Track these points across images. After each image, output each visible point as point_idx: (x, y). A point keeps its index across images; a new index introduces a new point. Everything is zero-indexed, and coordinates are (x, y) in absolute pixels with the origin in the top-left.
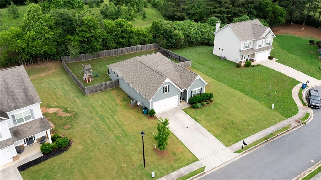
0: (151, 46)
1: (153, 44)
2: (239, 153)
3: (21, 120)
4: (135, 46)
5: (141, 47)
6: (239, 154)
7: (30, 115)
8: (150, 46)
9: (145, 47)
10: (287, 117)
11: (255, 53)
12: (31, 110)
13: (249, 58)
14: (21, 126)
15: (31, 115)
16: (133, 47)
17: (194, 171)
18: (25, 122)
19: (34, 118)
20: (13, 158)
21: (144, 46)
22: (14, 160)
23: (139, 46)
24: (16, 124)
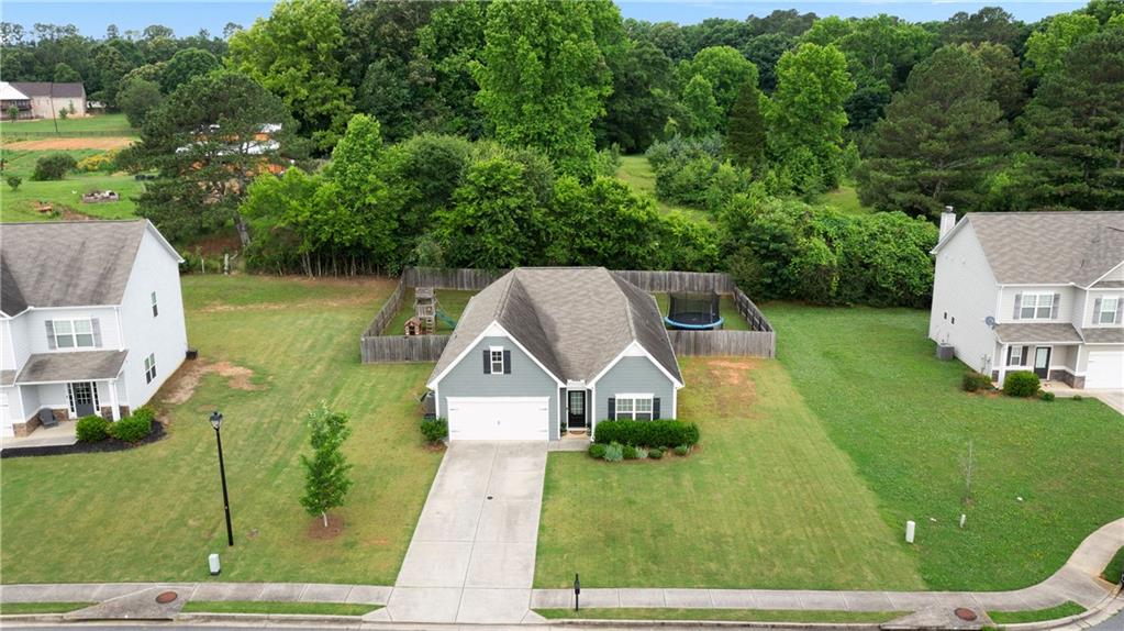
0: (711, 281)
1: (717, 275)
2: (548, 618)
3: (65, 341)
4: (648, 273)
5: (670, 278)
6: (545, 620)
7: (92, 333)
8: (706, 280)
9: (687, 279)
10: (934, 585)
11: (1077, 346)
12: (95, 323)
13: (1051, 368)
14: (62, 355)
15: (95, 334)
16: (639, 273)
17: (333, 604)
18: (76, 349)
19: (101, 345)
20: (14, 426)
21: (681, 277)
22: (15, 433)
23: (661, 272)
24: (54, 347)
